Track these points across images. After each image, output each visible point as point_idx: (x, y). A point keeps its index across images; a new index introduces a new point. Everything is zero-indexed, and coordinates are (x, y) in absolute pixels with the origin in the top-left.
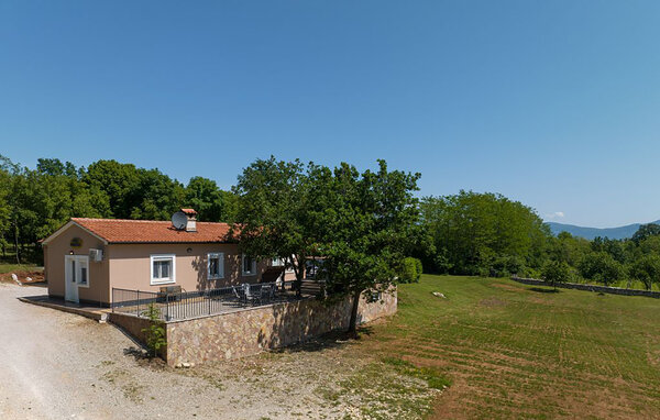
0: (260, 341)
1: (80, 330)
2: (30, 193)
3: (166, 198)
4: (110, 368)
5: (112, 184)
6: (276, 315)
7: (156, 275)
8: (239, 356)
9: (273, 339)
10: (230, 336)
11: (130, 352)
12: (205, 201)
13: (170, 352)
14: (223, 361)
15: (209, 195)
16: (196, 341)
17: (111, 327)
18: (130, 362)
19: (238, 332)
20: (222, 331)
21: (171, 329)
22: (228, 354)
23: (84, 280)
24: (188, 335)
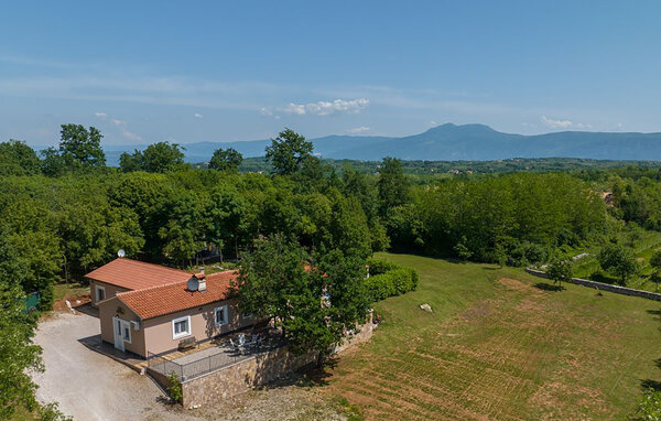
0: (247, 381)
1: (128, 381)
2: (72, 228)
3: (188, 217)
4: (149, 413)
5: (140, 203)
6: (258, 362)
7: (177, 331)
8: (232, 395)
9: (257, 378)
10: (225, 384)
11: (161, 399)
12: (225, 210)
13: (185, 400)
14: (220, 401)
15: (228, 204)
16: (202, 391)
17: (148, 379)
18: (160, 408)
19: (230, 380)
20: (219, 381)
21: (185, 387)
22: (224, 395)
23: (127, 336)
24: (196, 388)
